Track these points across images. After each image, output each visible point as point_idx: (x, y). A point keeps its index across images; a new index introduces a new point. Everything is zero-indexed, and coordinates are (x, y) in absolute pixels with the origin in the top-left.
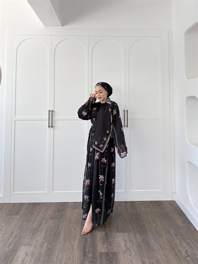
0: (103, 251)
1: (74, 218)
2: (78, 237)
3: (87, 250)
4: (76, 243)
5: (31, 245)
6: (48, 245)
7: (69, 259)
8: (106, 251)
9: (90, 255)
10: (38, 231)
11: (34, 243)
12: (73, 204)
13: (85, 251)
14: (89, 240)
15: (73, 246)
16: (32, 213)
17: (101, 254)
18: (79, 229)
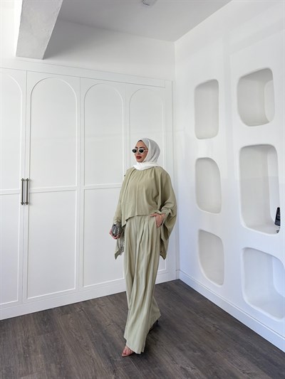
1: (71, 326)
2: (91, 345)
3: (111, 355)
4: (93, 352)
5: (32, 373)
6: (56, 365)
7: (95, 371)
9: (119, 359)
10: (29, 354)
11: (34, 368)
12: (59, 309)
13: (109, 358)
15: (91, 357)
16: (4, 335)
18: (87, 336)
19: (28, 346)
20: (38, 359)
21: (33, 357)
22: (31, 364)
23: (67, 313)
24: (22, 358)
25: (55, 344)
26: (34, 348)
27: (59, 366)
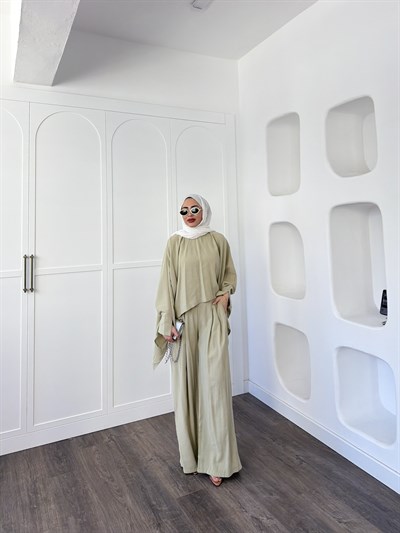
0: (181, 495)
1: (97, 462)
2: (125, 489)
3: (154, 503)
4: (129, 500)
6: (76, 518)
7: (132, 525)
8: (186, 493)
9: (165, 508)
10: (38, 505)
11: (44, 524)
13: (151, 506)
14: (148, 487)
15: (125, 505)
16: (2, 477)
17: (182, 501)
19: (36, 493)
20: (51, 511)
21: (42, 508)
22: (40, 518)
23: (91, 444)
24: (28, 510)
27: (79, 520)
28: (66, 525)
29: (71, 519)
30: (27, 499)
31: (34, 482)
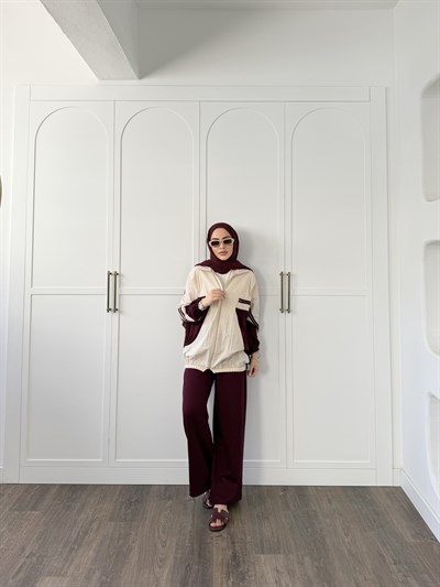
1: (163, 521)
2: (170, 561)
4: (165, 574)
5: (64, 575)
6: (102, 574)
10: (80, 546)
11: (72, 570)
12: (163, 488)
14: (195, 567)
15: (157, 580)
18: (174, 544)
19: (86, 533)
20: (86, 556)
21: (81, 551)
22: (73, 560)
23: (170, 498)
24: (68, 549)
25: (121, 541)
26: (91, 538)
27: (104, 578)
28: (88, 578)
29: (98, 574)
30: (74, 537)
31: (93, 522)
